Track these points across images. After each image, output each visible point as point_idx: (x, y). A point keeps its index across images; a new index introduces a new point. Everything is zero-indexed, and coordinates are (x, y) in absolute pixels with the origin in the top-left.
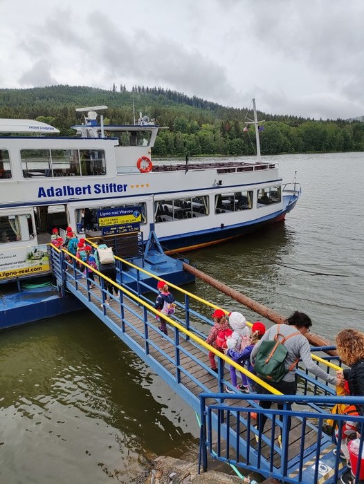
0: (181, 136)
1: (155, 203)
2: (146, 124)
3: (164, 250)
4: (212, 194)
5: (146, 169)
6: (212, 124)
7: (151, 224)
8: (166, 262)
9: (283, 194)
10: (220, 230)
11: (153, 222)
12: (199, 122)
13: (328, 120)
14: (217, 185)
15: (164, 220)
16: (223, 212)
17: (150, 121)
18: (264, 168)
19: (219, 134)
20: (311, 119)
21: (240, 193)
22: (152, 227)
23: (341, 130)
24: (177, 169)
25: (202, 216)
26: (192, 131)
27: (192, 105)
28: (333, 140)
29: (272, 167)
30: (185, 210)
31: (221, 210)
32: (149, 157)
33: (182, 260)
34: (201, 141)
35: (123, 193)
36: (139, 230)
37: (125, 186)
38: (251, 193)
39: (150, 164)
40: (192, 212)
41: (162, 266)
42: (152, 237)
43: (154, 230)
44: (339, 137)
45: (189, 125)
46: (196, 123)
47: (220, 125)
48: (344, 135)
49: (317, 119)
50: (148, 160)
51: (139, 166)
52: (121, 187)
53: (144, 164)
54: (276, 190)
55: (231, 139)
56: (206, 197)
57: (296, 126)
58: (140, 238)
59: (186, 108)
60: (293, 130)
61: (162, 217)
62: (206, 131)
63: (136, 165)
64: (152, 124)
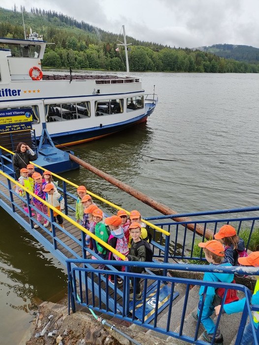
0: (73, 53)
1: (46, 106)
2: (36, 39)
3: (55, 144)
4: (92, 100)
5: (38, 78)
6: (97, 44)
7: (43, 124)
8: (56, 153)
9: (145, 102)
10: (99, 128)
11: (45, 122)
12: (86, 42)
13: (179, 48)
14: (96, 93)
15: (55, 120)
16: (102, 115)
17: (39, 37)
18: (131, 81)
19: (102, 53)
20: (168, 46)
21: (115, 100)
22: (44, 126)
23: (188, 56)
24: (64, 79)
25: (85, 118)
26: (81, 49)
27: (80, 28)
28: (183, 63)
29: (137, 81)
30: (72, 112)
31: (100, 113)
32: (40, 67)
33: (69, 152)
34: (89, 57)
35: (17, 97)
36: (31, 128)
37: (19, 91)
38: (122, 100)
39: (41, 73)
40: (77, 114)
41: (53, 157)
42: (45, 134)
43: (46, 128)
44: (186, 61)
45: (79, 44)
46: (84, 43)
47: (102, 46)
48: (190, 60)
49: (172, 47)
50: (39, 70)
51: (31, 75)
52: (16, 92)
53: (35, 74)
54: (140, 98)
55: (112, 58)
56: (88, 102)
57: (158, 51)
58: (33, 134)
59: (76, 30)
60: (155, 54)
61: (53, 117)
62: (92, 50)
63: (28, 73)
64: (41, 39)
